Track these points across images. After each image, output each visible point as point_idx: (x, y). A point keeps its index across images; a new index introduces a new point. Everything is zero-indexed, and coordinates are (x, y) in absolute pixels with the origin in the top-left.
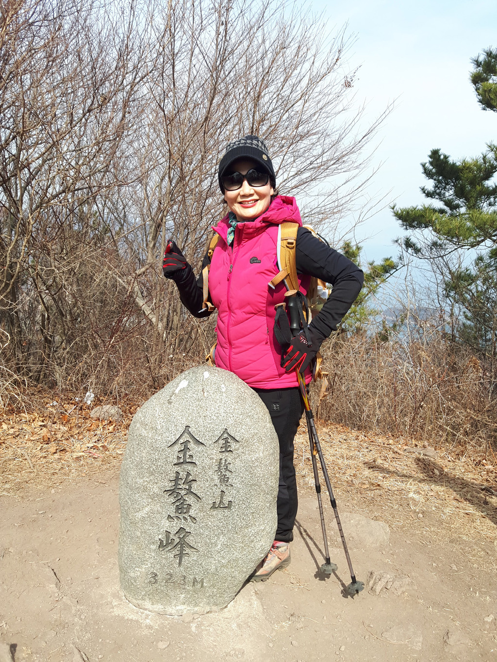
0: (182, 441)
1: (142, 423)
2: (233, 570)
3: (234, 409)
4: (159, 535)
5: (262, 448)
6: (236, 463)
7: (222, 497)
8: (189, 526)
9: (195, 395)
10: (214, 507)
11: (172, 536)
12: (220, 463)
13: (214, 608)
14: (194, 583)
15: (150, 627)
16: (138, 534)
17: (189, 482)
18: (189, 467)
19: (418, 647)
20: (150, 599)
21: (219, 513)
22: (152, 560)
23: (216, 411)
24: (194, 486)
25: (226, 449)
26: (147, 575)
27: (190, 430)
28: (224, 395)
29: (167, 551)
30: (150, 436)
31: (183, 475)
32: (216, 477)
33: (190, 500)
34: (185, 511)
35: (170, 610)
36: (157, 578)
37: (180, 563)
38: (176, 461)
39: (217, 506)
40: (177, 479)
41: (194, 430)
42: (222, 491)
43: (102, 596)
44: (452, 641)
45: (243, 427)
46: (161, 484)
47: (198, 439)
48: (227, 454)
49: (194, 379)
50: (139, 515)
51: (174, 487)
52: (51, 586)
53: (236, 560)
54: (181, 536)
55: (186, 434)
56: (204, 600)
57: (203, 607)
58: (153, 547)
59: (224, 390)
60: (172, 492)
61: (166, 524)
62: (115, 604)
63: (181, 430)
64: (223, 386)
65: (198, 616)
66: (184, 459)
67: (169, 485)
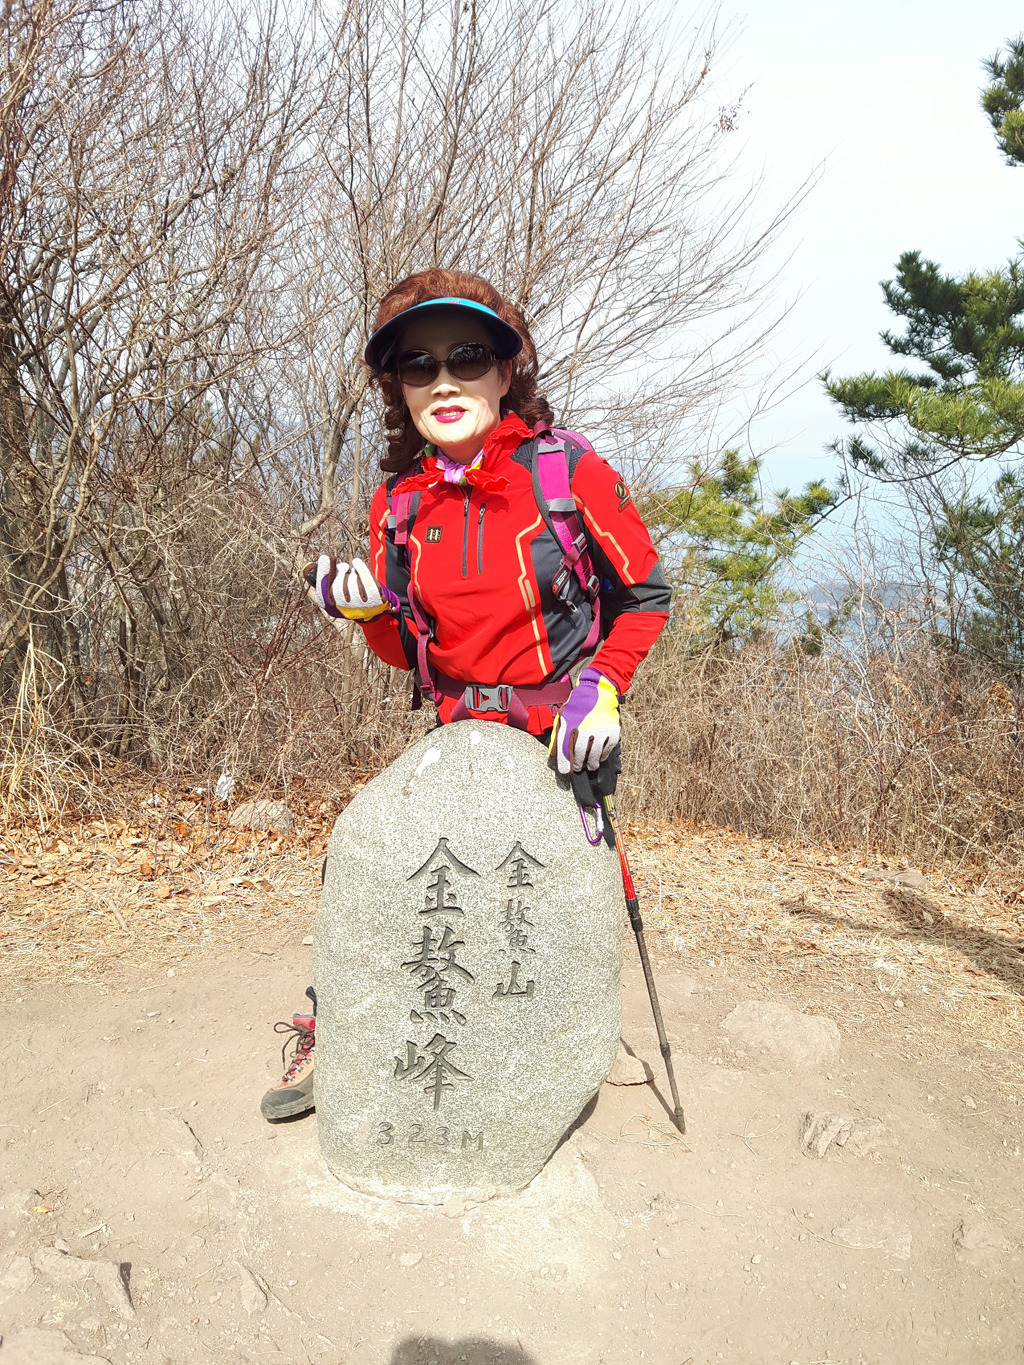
0: (433, 867)
1: (353, 835)
2: (540, 1115)
3: (533, 803)
4: (394, 1049)
5: (589, 877)
6: (540, 908)
7: (514, 974)
8: (452, 1031)
9: (454, 779)
10: (499, 993)
11: (419, 1052)
12: (509, 908)
13: (504, 1188)
14: (464, 1141)
15: (383, 1227)
16: (355, 1049)
17: (451, 945)
18: (449, 917)
19: (905, 1253)
20: (379, 1173)
21: (510, 1005)
22: (381, 1100)
23: (498, 808)
24: (460, 951)
25: (520, 880)
26: (373, 1127)
27: (448, 845)
28: (512, 776)
29: (410, 1081)
30: (371, 859)
31: (437, 932)
32: (502, 936)
33: (453, 980)
34: (443, 1002)
35: (419, 1193)
36: (392, 1134)
37: (436, 1104)
38: (423, 907)
39: (505, 991)
40: (427, 940)
41: (457, 844)
42: (514, 962)
43: (285, 1171)
44: (969, 1241)
45: (552, 838)
46: (394, 951)
47: (464, 862)
48: (522, 890)
49: (451, 745)
50: (354, 1012)
51: (421, 956)
52: (186, 1153)
53: (545, 1095)
54: (438, 1051)
55: (441, 854)
56: (485, 1173)
57: (482, 1188)
58: (384, 1073)
59: (511, 766)
60: (416, 966)
61: (407, 1029)
62: (313, 1184)
63: (432, 845)
64: (509, 758)
65: (474, 1204)
66: (440, 903)
67: (411, 953)
